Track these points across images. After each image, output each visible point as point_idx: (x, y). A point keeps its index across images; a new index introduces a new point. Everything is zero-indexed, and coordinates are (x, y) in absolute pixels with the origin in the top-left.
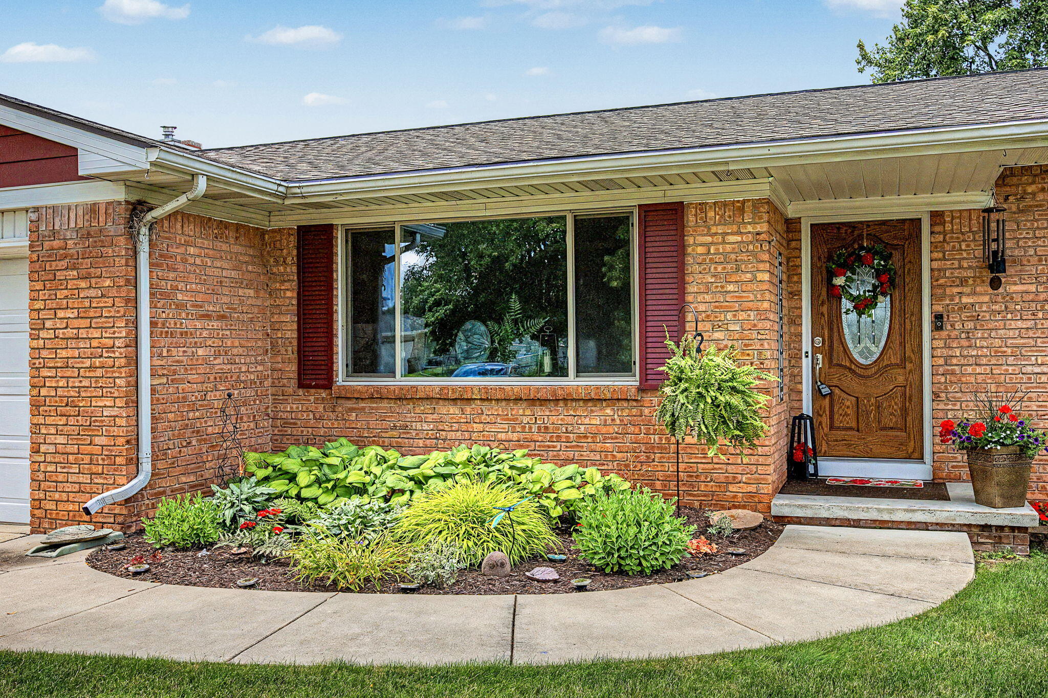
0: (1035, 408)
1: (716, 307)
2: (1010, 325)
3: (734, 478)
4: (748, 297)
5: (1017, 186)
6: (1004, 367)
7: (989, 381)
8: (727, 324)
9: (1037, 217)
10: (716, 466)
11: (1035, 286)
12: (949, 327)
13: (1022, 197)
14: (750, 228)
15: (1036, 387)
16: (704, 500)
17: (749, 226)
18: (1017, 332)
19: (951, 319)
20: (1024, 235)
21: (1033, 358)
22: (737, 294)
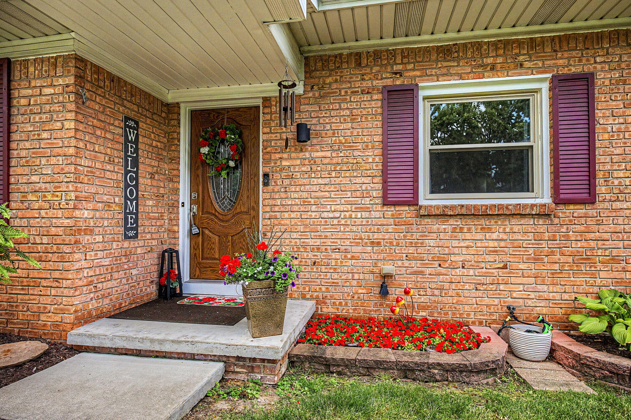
0: (330, 244)
1: (33, 153)
2: (314, 181)
3: (45, 308)
4: (58, 143)
5: (319, 78)
6: (310, 213)
7: (299, 224)
8: (41, 168)
9: (332, 101)
10: (32, 297)
11: (330, 152)
12: (273, 184)
13: (322, 87)
14: (61, 81)
15: (331, 228)
16: (23, 328)
17: (60, 80)
18: (318, 186)
19: (274, 178)
20: (324, 114)
21: (329, 207)
22: (49, 141)
